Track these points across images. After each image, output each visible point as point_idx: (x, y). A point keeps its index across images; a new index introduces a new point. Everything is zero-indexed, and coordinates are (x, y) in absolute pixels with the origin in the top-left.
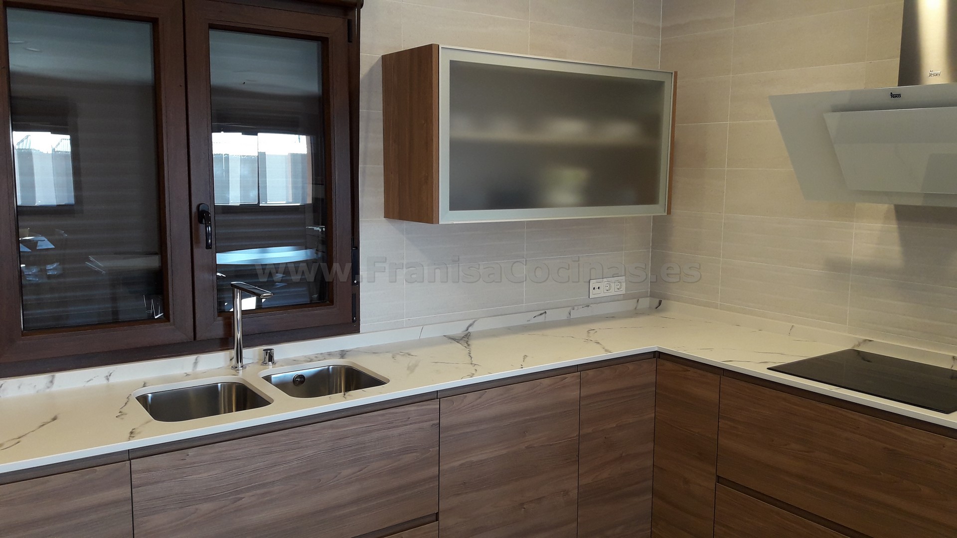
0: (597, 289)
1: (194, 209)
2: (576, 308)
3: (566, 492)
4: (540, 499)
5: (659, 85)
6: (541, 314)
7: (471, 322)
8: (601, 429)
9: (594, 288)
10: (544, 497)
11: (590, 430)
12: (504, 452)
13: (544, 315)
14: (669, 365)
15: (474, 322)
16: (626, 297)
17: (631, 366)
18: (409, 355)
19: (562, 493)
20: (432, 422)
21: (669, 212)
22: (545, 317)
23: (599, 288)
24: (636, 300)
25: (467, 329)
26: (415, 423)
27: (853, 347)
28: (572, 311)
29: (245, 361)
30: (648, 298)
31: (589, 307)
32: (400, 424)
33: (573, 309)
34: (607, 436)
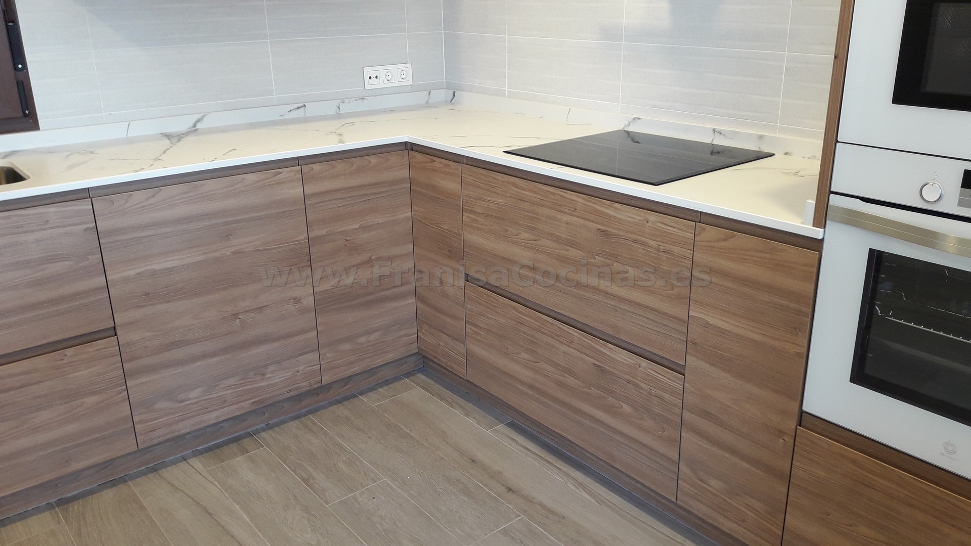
0: (373, 79)
2: (347, 101)
3: (297, 300)
4: (260, 309)
6: (298, 108)
7: (199, 116)
8: (339, 230)
9: (370, 78)
10: (266, 306)
11: (324, 232)
12: (200, 258)
13: (303, 108)
14: (419, 157)
15: (203, 117)
16: (414, 89)
17: (374, 160)
18: (92, 152)
19: (292, 301)
20: (85, 226)
22: (305, 111)
23: (377, 77)
24: (428, 91)
25: (195, 126)
26: (59, 227)
27: (624, 128)
28: (341, 104)
30: (444, 90)
31: (365, 100)
32: (35, 228)
33: (343, 102)
34: (348, 238)
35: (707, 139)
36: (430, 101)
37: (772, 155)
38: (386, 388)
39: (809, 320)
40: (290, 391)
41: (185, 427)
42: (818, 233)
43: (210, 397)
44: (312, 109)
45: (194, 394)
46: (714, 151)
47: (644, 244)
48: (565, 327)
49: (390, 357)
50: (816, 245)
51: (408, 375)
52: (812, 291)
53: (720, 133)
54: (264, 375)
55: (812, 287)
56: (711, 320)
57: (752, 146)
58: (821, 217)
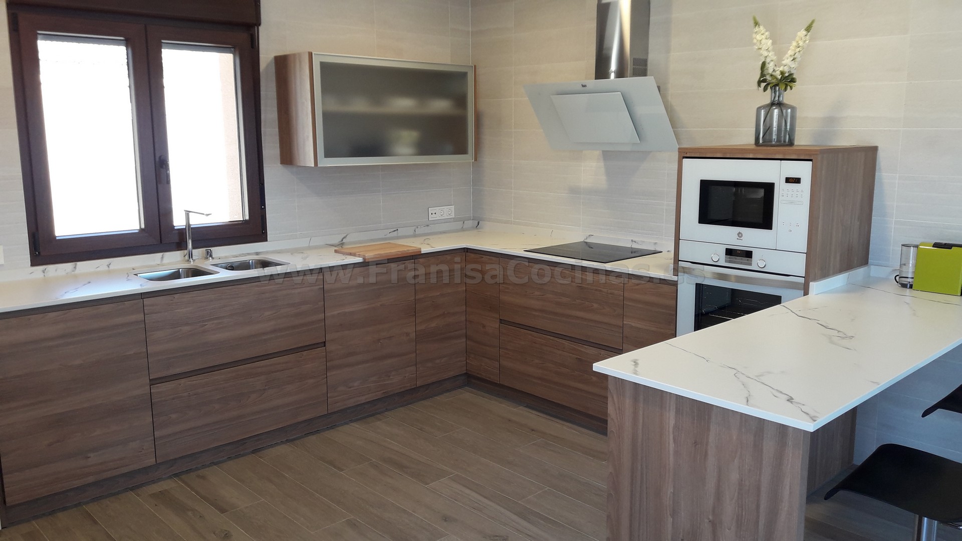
1: (157, 159)
2: (419, 227)
3: (407, 334)
4: (390, 338)
5: (464, 75)
6: (394, 231)
7: (345, 235)
8: (429, 296)
9: (432, 214)
10: (393, 336)
11: (423, 296)
12: (365, 307)
14: (472, 255)
15: (347, 235)
16: (455, 220)
17: (449, 257)
18: (300, 252)
19: (405, 334)
20: (319, 287)
21: (476, 160)
22: (397, 233)
23: (435, 213)
24: (462, 222)
25: (342, 241)
26: (308, 287)
27: (584, 240)
28: (416, 229)
29: (194, 258)
30: (471, 220)
31: (429, 226)
32: (298, 286)
34: (434, 300)
35: (629, 245)
36: (464, 227)
37: (662, 252)
38: (449, 393)
39: (675, 317)
40: (401, 388)
41: (351, 403)
42: (675, 278)
43: (363, 386)
44: (401, 232)
45: (356, 384)
46: (633, 251)
47: (600, 291)
48: (560, 341)
49: (452, 374)
50: (675, 284)
51: (460, 387)
52: (675, 304)
53: (635, 242)
54: (389, 377)
55: (675, 302)
56: (633, 324)
57: (652, 248)
58: (676, 271)
